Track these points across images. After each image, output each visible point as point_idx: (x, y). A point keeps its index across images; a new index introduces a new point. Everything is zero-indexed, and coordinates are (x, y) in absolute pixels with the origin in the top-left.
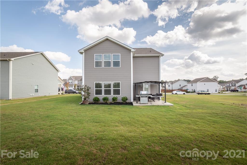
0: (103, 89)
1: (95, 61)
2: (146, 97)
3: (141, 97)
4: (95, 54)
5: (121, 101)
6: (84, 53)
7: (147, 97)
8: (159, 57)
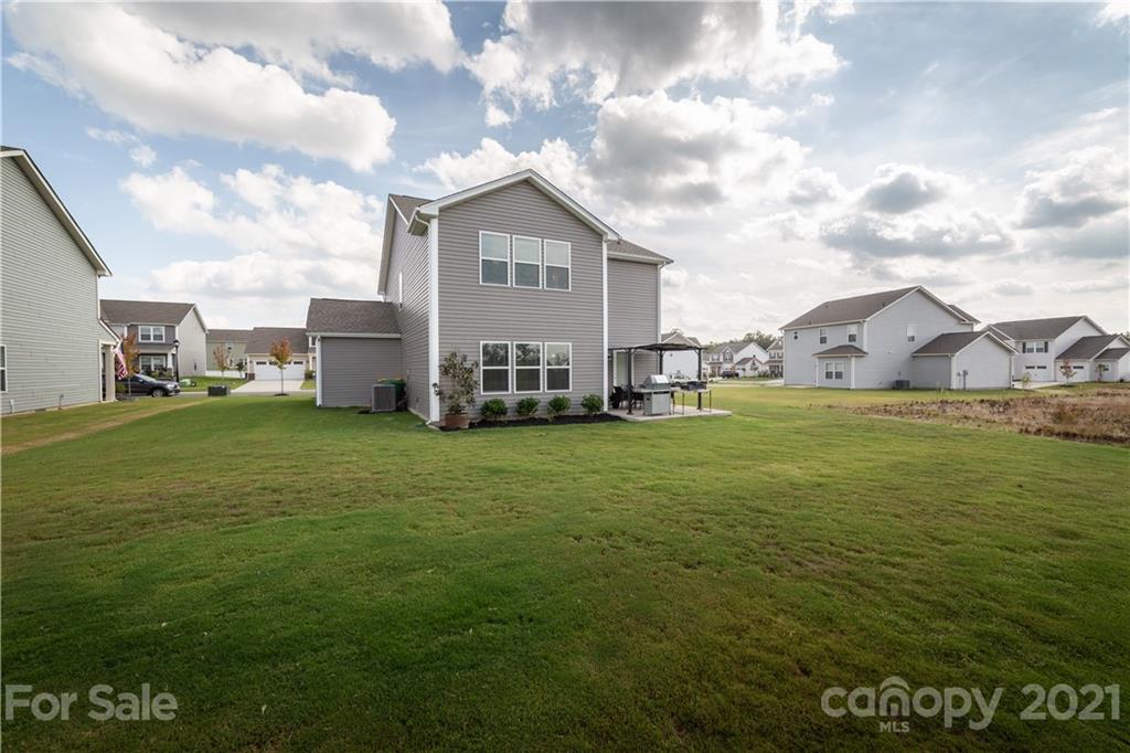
0: (512, 368)
1: (481, 258)
2: (665, 392)
3: (655, 393)
4: (481, 232)
5: (582, 411)
6: (436, 220)
7: (667, 392)
8: (656, 265)
